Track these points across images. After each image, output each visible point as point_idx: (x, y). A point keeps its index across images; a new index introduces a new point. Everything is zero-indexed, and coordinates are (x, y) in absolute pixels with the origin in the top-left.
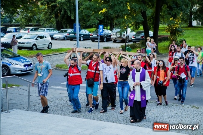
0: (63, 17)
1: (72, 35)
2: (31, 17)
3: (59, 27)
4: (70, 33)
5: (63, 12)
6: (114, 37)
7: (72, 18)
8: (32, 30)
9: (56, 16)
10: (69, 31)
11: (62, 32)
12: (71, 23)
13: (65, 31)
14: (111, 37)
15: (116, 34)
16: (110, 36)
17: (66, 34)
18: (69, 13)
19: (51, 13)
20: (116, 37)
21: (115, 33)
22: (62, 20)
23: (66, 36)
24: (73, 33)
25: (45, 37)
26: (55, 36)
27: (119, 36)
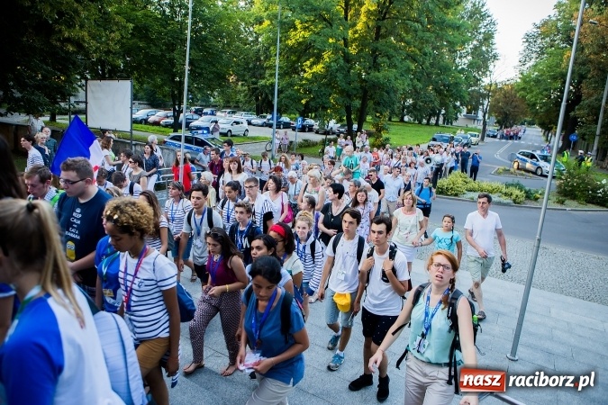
0: (264, 100)
3: (259, 112)
4: (269, 120)
6: (317, 127)
8: (229, 113)
9: (257, 99)
10: (269, 116)
11: (261, 117)
12: (270, 109)
13: (265, 117)
14: (314, 127)
17: (265, 120)
19: (251, 95)
21: (318, 124)
23: (265, 122)
25: (242, 123)
26: (253, 121)
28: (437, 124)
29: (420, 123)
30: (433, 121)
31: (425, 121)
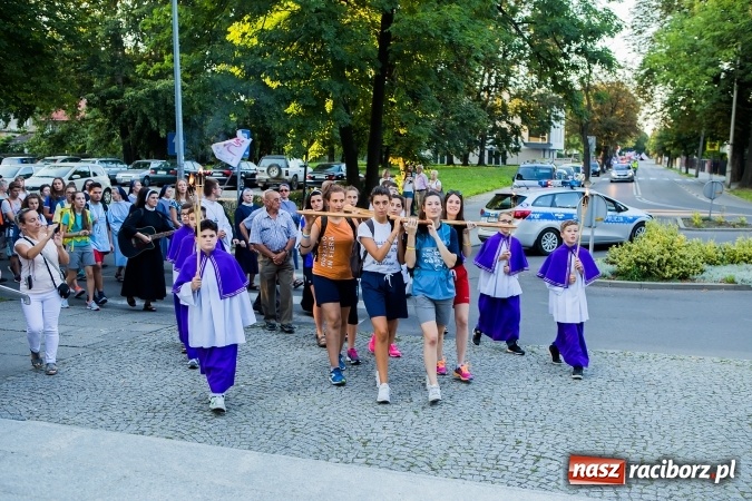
0: (139, 135)
1: (162, 173)
2: (63, 135)
3: (130, 158)
4: (156, 170)
5: (139, 122)
6: (262, 176)
7: (162, 134)
8: (64, 161)
9: (124, 134)
10: (155, 164)
11: (137, 166)
13: (146, 166)
14: (257, 177)
15: (268, 170)
16: (254, 175)
17: (147, 172)
18: (154, 124)
19: (110, 126)
20: (268, 177)
21: (265, 169)
22: (138, 142)
23: (147, 177)
24: (164, 170)
25: (95, 175)
26: (119, 177)
27: (275, 173)
28: (481, 163)
29: (450, 162)
30: (473, 159)
31: (456, 161)
